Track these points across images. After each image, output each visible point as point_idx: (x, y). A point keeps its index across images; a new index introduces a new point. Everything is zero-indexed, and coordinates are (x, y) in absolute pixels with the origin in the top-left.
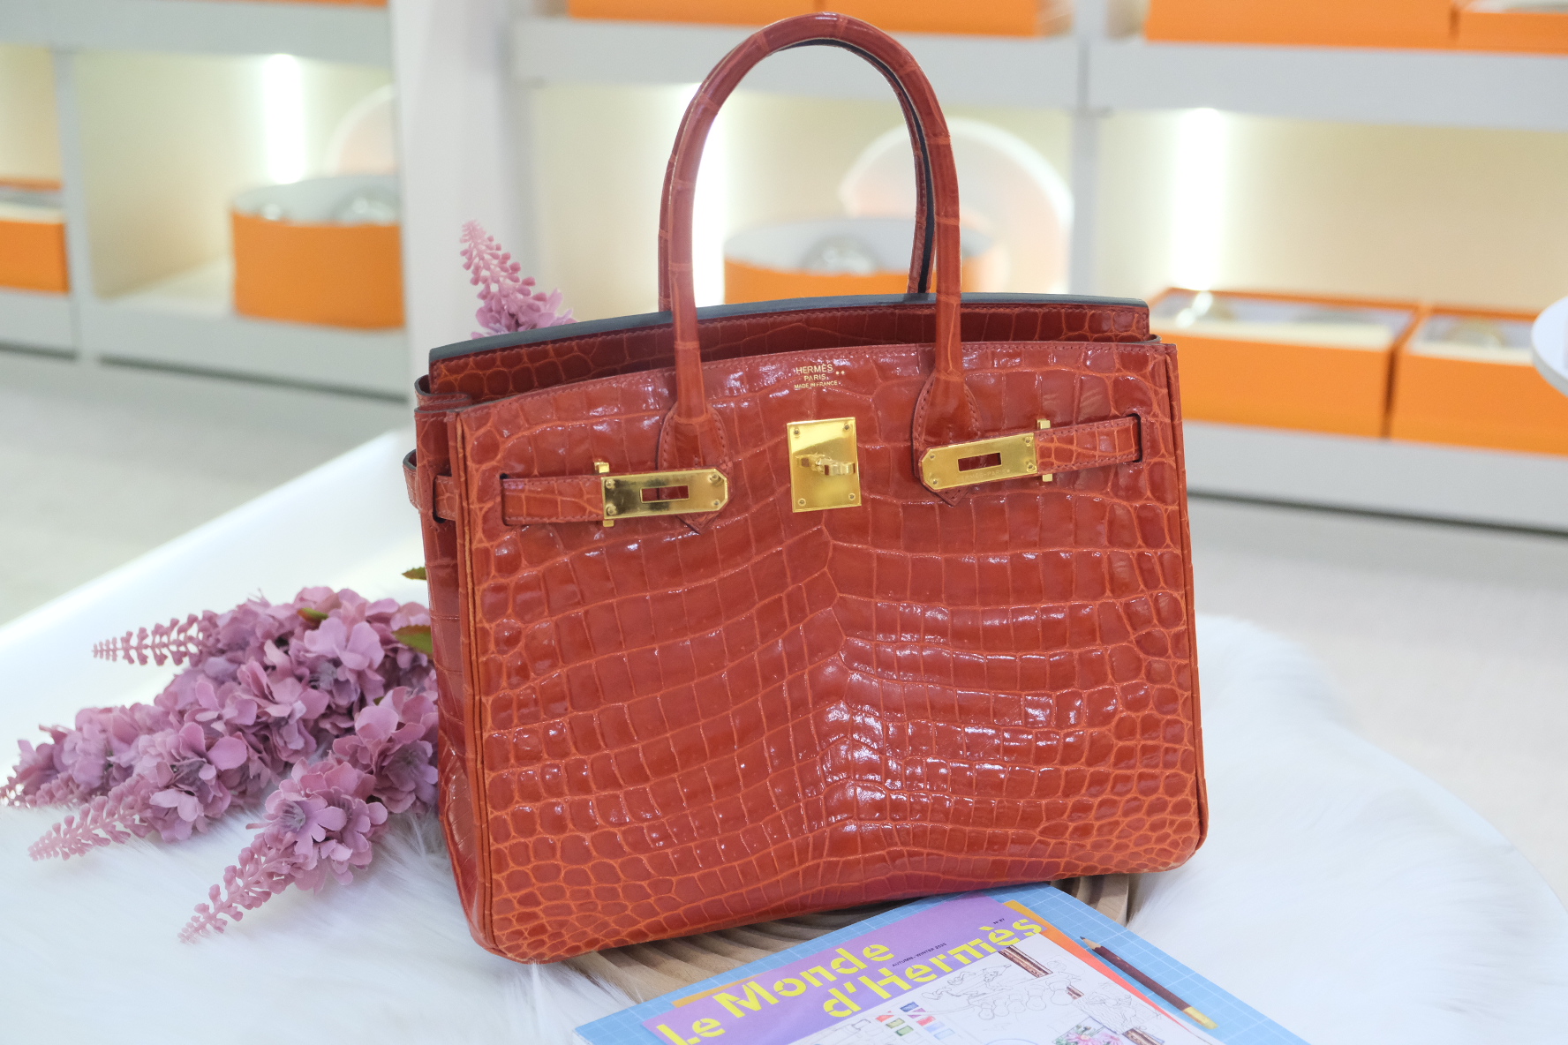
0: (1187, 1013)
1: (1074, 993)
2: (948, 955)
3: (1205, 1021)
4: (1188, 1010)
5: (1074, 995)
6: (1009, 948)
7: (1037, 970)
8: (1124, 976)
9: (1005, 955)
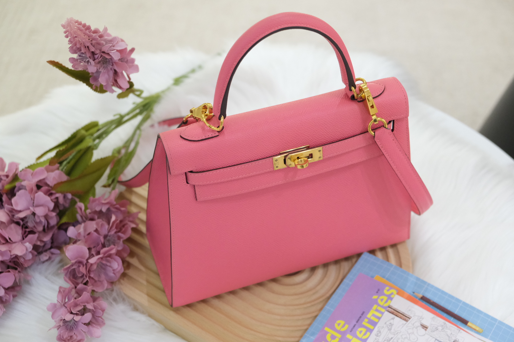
0: (469, 326)
1: (425, 327)
2: (368, 318)
3: (477, 329)
4: (469, 324)
5: (425, 328)
6: (389, 307)
7: (405, 318)
8: (438, 311)
9: (390, 312)
